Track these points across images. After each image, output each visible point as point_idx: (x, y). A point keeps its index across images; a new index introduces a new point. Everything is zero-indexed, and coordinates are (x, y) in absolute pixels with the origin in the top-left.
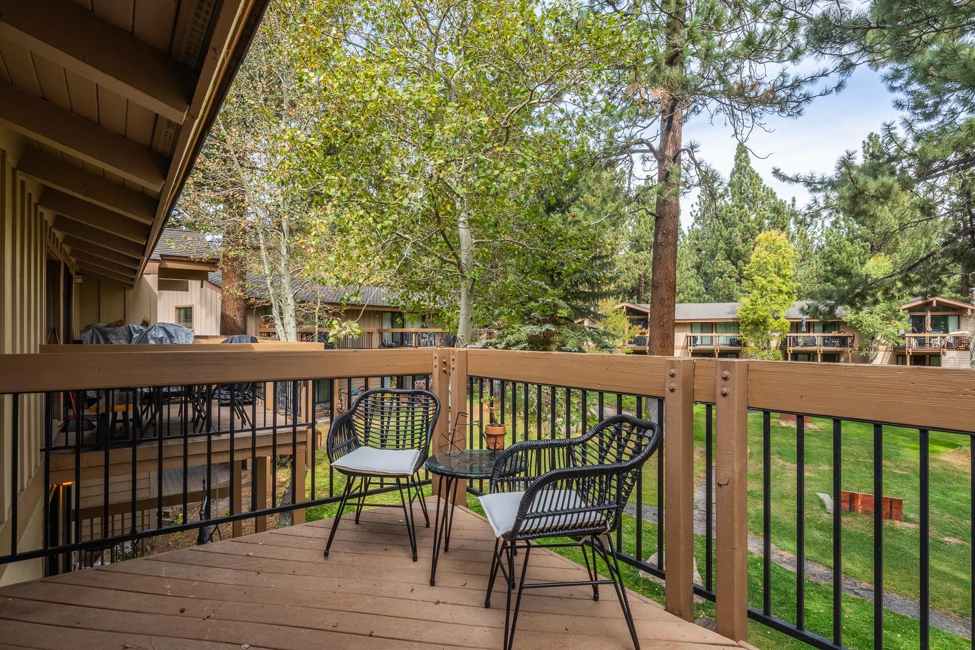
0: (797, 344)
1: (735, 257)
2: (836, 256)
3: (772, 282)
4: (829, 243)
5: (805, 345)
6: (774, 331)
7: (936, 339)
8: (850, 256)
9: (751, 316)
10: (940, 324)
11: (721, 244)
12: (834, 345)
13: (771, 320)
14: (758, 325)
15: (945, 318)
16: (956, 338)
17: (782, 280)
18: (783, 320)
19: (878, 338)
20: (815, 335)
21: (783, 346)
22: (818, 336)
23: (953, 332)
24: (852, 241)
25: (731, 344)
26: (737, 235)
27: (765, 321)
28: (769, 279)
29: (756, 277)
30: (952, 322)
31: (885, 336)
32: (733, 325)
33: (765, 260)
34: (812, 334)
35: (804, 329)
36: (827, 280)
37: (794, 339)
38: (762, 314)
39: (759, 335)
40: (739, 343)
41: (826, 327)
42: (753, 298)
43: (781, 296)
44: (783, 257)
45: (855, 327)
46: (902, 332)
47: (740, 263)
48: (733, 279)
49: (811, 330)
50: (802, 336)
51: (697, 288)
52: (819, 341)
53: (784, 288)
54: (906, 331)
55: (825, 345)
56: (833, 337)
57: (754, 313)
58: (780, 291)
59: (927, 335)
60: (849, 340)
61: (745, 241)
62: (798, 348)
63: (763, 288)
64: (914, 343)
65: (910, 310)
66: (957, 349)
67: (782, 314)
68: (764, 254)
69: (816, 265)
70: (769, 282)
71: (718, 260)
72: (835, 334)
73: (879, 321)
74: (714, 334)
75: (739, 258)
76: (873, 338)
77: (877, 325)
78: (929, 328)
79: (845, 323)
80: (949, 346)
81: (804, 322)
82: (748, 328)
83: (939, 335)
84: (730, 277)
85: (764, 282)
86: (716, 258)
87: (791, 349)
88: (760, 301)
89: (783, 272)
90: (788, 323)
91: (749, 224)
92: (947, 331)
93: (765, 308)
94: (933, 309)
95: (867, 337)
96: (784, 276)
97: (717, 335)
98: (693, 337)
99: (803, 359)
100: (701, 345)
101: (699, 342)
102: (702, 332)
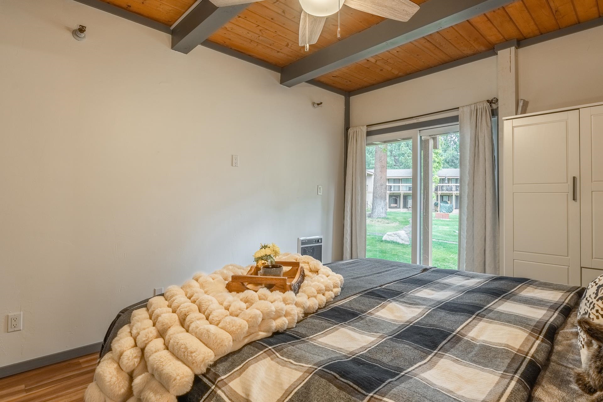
0: (443, 190)
5: (447, 190)
17: (435, 155)
20: (452, 184)
21: (436, 191)
25: (410, 190)
34: (450, 184)
35: (446, 181)
37: (441, 187)
43: (435, 164)
49: (450, 182)
50: (445, 185)
51: (391, 162)
52: (454, 188)
53: (436, 159)
55: (456, 190)
62: (443, 192)
71: (402, 147)
74: (400, 185)
81: (446, 178)
84: (408, 156)
87: (440, 192)
90: (438, 178)
97: (402, 185)
98: (390, 186)
99: (445, 199)
100: (394, 191)
101: (392, 189)
102: (394, 184)
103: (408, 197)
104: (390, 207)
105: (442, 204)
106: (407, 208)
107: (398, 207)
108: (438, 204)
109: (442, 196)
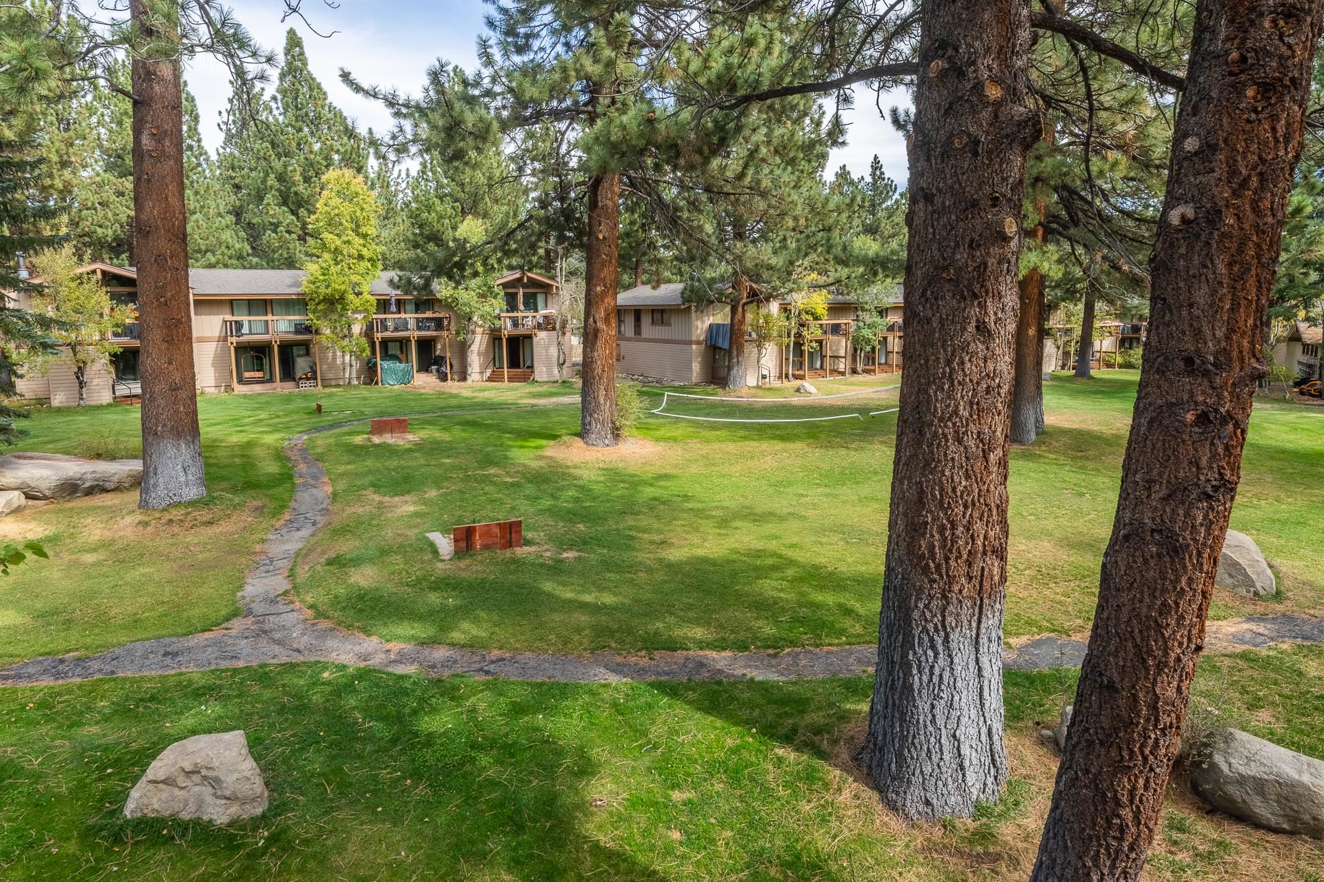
0: (386, 329)
1: (296, 203)
2: (425, 215)
3: (348, 242)
4: (416, 199)
5: (396, 329)
6: (355, 311)
7: (529, 319)
8: (441, 217)
9: (322, 290)
10: (530, 302)
11: (272, 180)
12: (428, 329)
13: (351, 297)
14: (334, 303)
15: (534, 295)
16: (546, 317)
17: (362, 241)
18: (366, 296)
19: (475, 319)
20: (407, 316)
21: (369, 333)
22: (410, 317)
23: (543, 312)
24: (441, 198)
25: (297, 332)
26: (295, 170)
27: (342, 298)
28: (345, 238)
29: (325, 235)
30: (540, 298)
31: (482, 316)
32: (297, 303)
33: (337, 211)
34: (403, 315)
35: (393, 308)
36: (416, 246)
37: (381, 322)
38: (337, 287)
39: (335, 317)
40: (308, 330)
41: (420, 306)
42: (324, 265)
43: (362, 264)
44: (362, 209)
45: (449, 305)
46: (497, 312)
47: (302, 212)
48: (294, 236)
49: (402, 309)
50: (391, 318)
51: (237, 246)
52: (412, 324)
53: (365, 252)
54: (501, 310)
55: (419, 328)
56: (427, 319)
57: (327, 287)
58: (361, 257)
59: (520, 314)
60: (446, 323)
61: (307, 180)
62: (388, 334)
63: (337, 251)
64: (509, 323)
65: (505, 285)
66: (546, 329)
67: (365, 288)
68: (336, 201)
69: (403, 225)
70: (345, 242)
71: (268, 204)
72: (429, 314)
73: (475, 298)
74: (269, 317)
75: (300, 206)
76: (470, 319)
77: (473, 303)
78: (521, 307)
79: (440, 301)
80: (539, 327)
81: (393, 299)
82: (320, 307)
83: (530, 314)
84: (289, 232)
85: (338, 243)
86: (265, 202)
87: (379, 336)
88: (333, 269)
89: (363, 230)
90: (373, 299)
91: (312, 156)
92: (536, 310)
93: (341, 279)
94: (525, 286)
95: (464, 318)
96: (365, 236)
97: (275, 318)
98: (236, 322)
99: (394, 349)
100: (251, 333)
101: (245, 330)
102: (250, 314)
103: (295, 348)
104: (241, 381)
105: (386, 364)
106: (294, 380)
107: (268, 377)
108: (375, 364)
109: (385, 343)
